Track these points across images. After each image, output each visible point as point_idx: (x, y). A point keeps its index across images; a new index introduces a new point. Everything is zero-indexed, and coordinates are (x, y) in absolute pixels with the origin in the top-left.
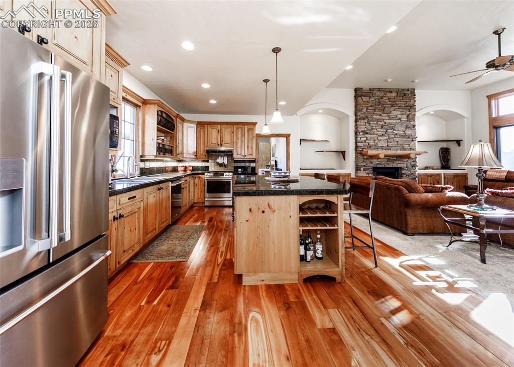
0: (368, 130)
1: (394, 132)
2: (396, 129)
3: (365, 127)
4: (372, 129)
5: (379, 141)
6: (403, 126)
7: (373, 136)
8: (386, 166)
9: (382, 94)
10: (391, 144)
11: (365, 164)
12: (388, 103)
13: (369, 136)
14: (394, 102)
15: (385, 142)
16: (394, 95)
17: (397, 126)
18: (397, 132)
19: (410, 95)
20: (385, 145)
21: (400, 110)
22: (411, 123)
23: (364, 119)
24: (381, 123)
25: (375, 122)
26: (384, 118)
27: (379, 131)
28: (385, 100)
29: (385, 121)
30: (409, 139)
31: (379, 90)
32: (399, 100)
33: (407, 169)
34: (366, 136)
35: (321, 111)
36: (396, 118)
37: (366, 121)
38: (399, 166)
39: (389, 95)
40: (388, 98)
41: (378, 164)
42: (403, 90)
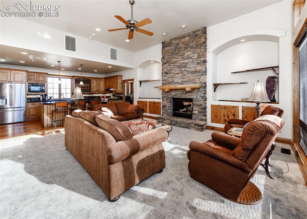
0: (168, 70)
1: (187, 69)
2: (188, 67)
3: (166, 69)
4: (171, 70)
5: (176, 77)
6: (194, 63)
7: (172, 75)
8: (181, 97)
9: (178, 41)
10: (184, 79)
11: (166, 96)
12: (182, 47)
13: (169, 75)
14: (188, 44)
15: (180, 79)
16: (187, 39)
17: (189, 64)
18: (189, 69)
19: (200, 34)
20: (180, 81)
21: (192, 50)
22: (202, 59)
23: (166, 63)
24: (177, 64)
25: (173, 64)
26: (179, 59)
27: (175, 71)
28: (181, 45)
29: (180, 62)
30: (199, 74)
31: (176, 39)
32: (191, 42)
33: (196, 100)
34: (167, 75)
35: (152, 62)
36: (189, 58)
37: (167, 64)
38: (191, 97)
39: (183, 40)
40: (182, 43)
41: (175, 95)
42: (194, 32)
